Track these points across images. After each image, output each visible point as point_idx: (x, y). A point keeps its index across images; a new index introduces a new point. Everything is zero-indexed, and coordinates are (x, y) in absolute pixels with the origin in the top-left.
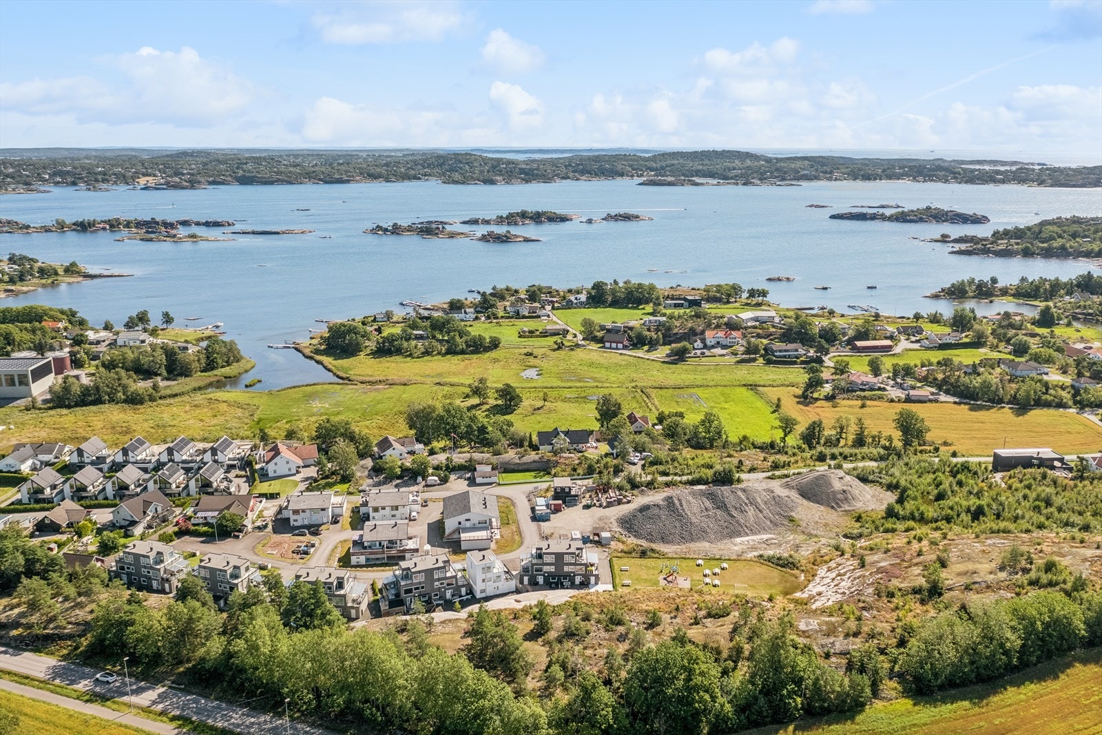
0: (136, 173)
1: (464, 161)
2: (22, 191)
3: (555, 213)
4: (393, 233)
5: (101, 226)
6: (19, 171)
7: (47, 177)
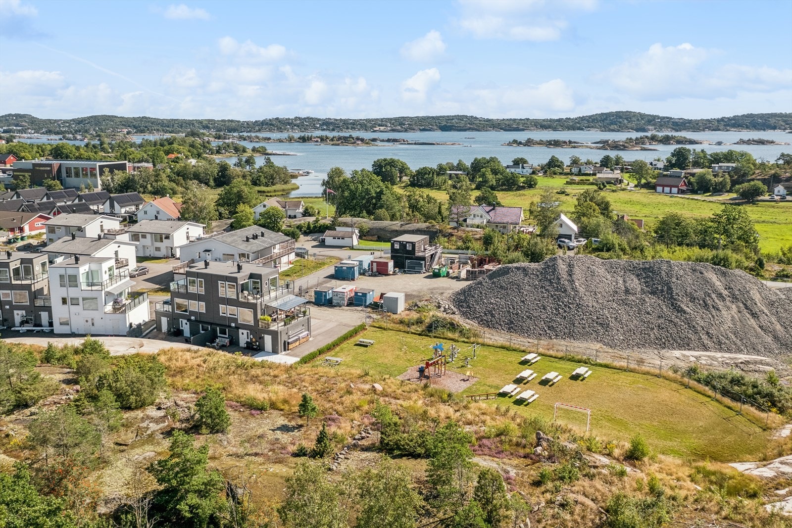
0: (375, 124)
1: (624, 117)
2: (297, 131)
3: (685, 138)
4: (525, 146)
5: (315, 139)
6: (303, 122)
7: (318, 126)
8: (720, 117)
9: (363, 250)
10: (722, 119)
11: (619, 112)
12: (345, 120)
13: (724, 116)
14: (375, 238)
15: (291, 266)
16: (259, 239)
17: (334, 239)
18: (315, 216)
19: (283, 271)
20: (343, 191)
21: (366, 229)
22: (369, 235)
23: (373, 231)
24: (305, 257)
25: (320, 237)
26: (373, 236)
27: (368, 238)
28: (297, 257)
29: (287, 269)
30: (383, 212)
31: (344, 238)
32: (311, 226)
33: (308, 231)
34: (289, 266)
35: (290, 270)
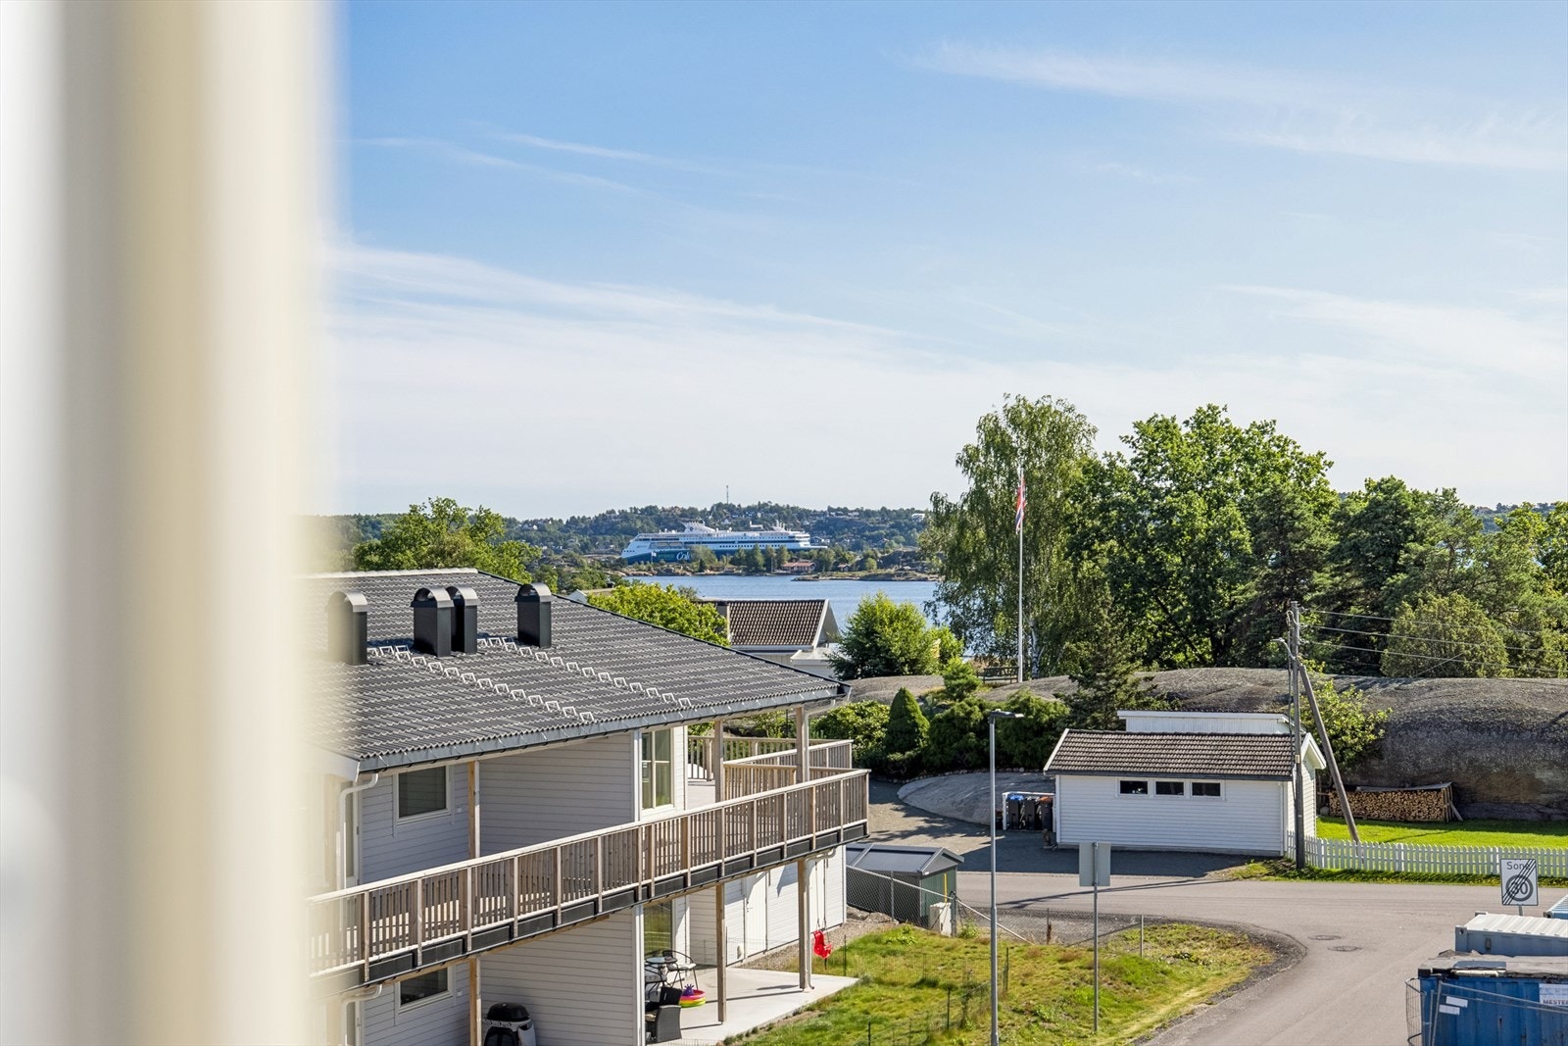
9: (1396, 876)
12: (899, 514)
14: (1438, 803)
15: (826, 985)
16: (489, 655)
17: (1134, 798)
18: (928, 673)
19: (755, 1031)
20: (1078, 548)
21: (1353, 728)
22: (1382, 777)
23: (1412, 747)
24: (932, 921)
25: (1006, 794)
26: (1410, 783)
27: (1370, 804)
28: (866, 914)
29: (794, 1015)
30: (1460, 611)
31: (1222, 782)
32: (920, 723)
33: (898, 756)
34: (802, 985)
35: (824, 1028)
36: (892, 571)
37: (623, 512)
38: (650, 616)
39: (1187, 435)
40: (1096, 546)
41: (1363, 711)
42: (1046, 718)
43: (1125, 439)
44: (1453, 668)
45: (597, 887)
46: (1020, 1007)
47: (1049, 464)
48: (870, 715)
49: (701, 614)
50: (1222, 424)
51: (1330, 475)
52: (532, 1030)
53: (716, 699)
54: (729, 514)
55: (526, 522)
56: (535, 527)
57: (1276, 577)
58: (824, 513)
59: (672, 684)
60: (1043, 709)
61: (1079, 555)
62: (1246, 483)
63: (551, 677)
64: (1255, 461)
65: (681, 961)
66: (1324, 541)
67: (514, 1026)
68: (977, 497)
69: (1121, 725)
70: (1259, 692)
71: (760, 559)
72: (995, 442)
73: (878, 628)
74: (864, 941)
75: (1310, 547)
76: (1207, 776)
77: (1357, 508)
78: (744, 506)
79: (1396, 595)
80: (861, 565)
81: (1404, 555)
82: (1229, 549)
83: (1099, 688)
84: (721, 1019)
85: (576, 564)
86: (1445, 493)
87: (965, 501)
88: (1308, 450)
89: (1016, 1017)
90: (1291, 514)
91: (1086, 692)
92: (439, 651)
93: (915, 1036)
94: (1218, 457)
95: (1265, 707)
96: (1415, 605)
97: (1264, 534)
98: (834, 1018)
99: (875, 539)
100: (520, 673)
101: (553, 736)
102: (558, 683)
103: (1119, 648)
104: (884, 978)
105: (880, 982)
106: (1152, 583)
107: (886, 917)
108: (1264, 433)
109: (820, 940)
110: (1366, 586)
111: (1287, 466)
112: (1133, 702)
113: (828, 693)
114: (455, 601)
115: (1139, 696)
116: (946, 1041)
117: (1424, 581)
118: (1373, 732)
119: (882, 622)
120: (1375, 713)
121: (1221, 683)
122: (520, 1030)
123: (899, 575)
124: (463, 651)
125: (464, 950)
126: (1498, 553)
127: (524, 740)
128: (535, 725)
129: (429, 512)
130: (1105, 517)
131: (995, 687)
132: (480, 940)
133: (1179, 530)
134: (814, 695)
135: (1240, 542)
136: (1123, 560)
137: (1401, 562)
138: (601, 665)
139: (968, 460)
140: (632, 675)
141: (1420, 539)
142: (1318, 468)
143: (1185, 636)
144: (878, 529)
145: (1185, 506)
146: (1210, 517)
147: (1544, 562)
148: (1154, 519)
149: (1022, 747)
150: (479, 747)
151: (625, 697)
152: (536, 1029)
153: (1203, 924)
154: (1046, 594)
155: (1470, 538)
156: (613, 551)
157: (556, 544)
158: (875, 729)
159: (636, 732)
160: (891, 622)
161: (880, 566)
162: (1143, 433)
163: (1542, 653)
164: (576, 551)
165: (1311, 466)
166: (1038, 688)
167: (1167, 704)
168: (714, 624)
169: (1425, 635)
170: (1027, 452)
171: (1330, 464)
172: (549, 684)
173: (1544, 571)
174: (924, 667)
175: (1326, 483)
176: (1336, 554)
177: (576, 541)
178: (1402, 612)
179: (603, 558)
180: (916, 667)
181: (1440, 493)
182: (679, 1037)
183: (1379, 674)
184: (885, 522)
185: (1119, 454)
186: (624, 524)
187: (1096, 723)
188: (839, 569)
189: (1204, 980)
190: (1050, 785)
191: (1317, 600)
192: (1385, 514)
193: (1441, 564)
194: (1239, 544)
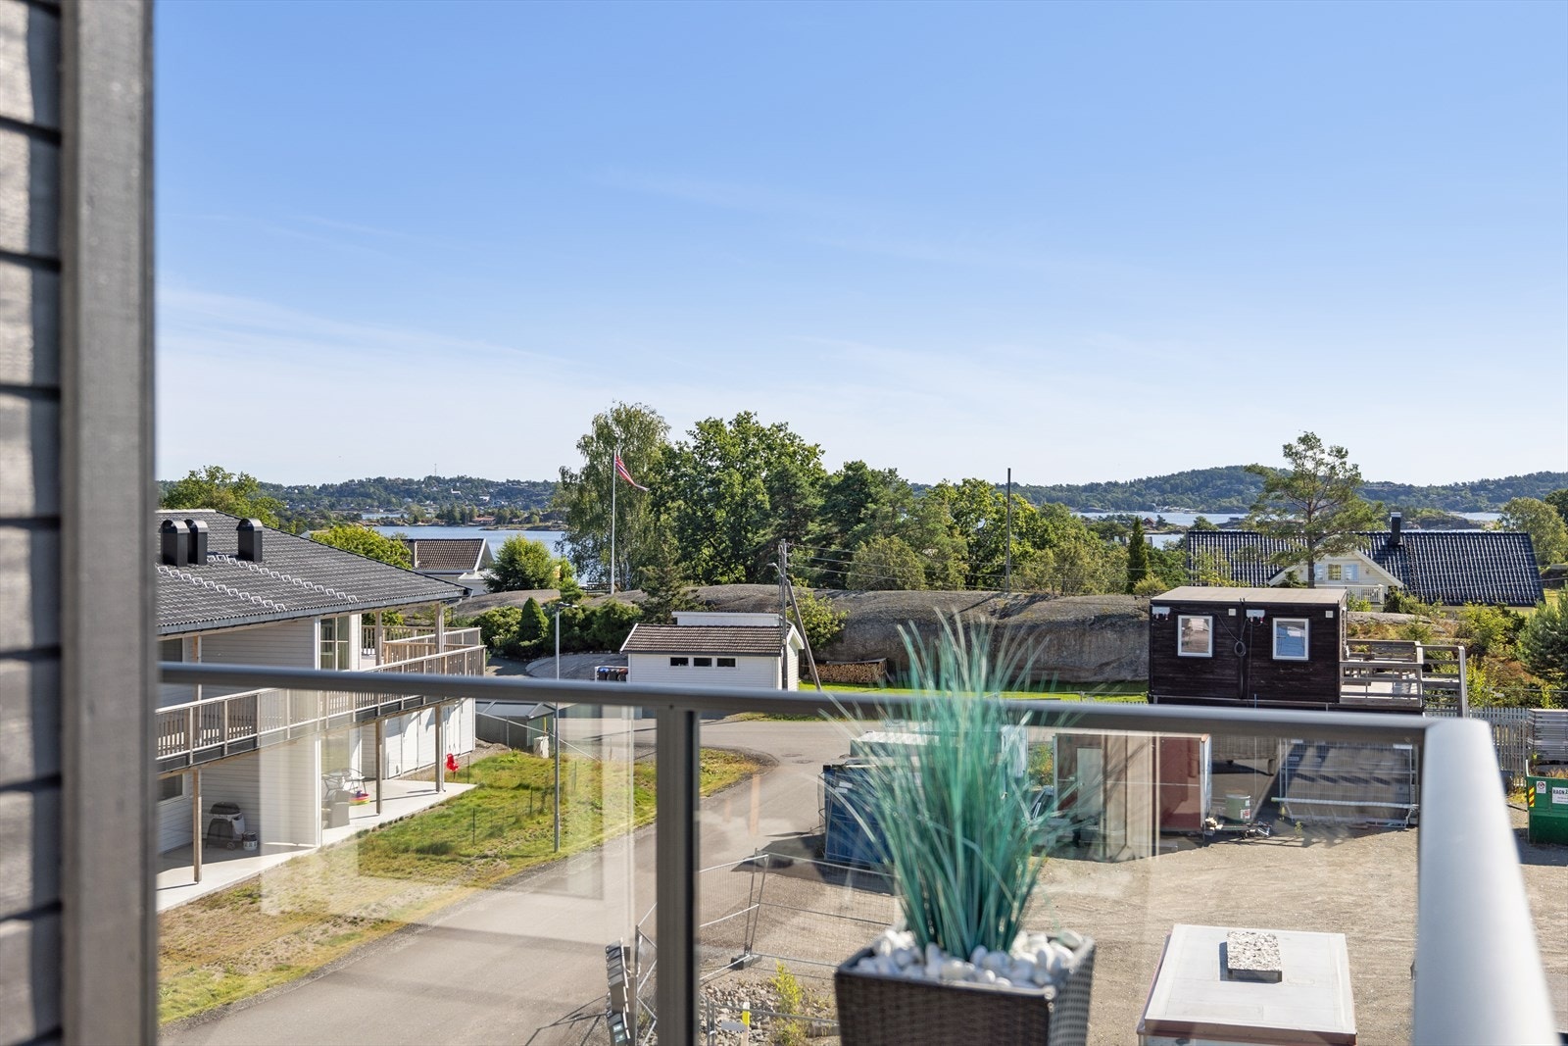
8: (1476, 480)
10: (1483, 485)
11: (1235, 468)
13: (1485, 477)
14: (878, 671)
15: (454, 789)
16: (216, 566)
17: (679, 668)
18: (551, 588)
19: (401, 819)
20: (658, 505)
21: (825, 623)
22: (843, 654)
23: (862, 635)
24: (535, 748)
25: (597, 668)
26: (861, 659)
27: (835, 672)
28: (490, 744)
29: (430, 808)
30: (896, 548)
31: (736, 658)
32: (542, 621)
33: (526, 643)
34: (438, 790)
35: (449, 816)
36: (550, 524)
37: (360, 481)
38: (356, 548)
39: (731, 431)
40: (669, 504)
41: (832, 612)
42: (626, 617)
43: (690, 433)
44: (890, 585)
45: (286, 721)
46: (582, 800)
47: (639, 449)
48: (509, 616)
49: (392, 546)
50: (754, 424)
51: (823, 459)
52: (242, 821)
53: (375, 597)
54: (436, 484)
55: (290, 487)
56: (296, 491)
57: (785, 525)
58: (503, 484)
59: (345, 586)
60: (625, 611)
61: (658, 510)
62: (768, 463)
63: (259, 581)
64: (775, 449)
65: (355, 775)
66: (815, 502)
67: (229, 818)
68: (591, 471)
69: (675, 621)
70: (768, 599)
71: (457, 515)
72: (604, 434)
73: (517, 558)
74: (485, 761)
75: (806, 505)
76: (726, 653)
77: (836, 481)
78: (447, 478)
79: (857, 537)
80: (528, 520)
81: (863, 511)
82: (756, 507)
83: (661, 597)
84: (378, 812)
85: (324, 517)
86: (890, 471)
87: (583, 473)
88: (809, 443)
89: (579, 806)
90: (795, 484)
91: (653, 600)
92: (178, 563)
93: (509, 819)
94: (750, 447)
95: (770, 610)
96: (867, 543)
97: (777, 497)
98: (456, 809)
99: (539, 502)
100: (236, 579)
101: (254, 619)
102: (263, 585)
103: (676, 572)
104: (494, 784)
105: (491, 787)
106: (707, 530)
107: (504, 746)
108: (780, 431)
109: (451, 760)
110: (840, 531)
111: (795, 452)
112: (683, 606)
113: (457, 594)
114: (191, 529)
115: (687, 602)
116: (529, 822)
117: (876, 528)
118: (837, 625)
119: (520, 553)
120: (839, 613)
121: (742, 595)
122: (234, 821)
123: (554, 527)
124: (196, 563)
125: (188, 763)
126: (922, 510)
127: (233, 622)
128: (242, 612)
129: (204, 476)
130: (676, 484)
131: (595, 597)
132: (199, 756)
133: (723, 494)
134: (446, 595)
135: (762, 502)
136: (687, 514)
137: (862, 516)
138: (296, 574)
139: (585, 446)
140: (318, 580)
141: (875, 501)
142: (815, 455)
143: (727, 565)
144: (541, 495)
145: (728, 478)
146: (744, 486)
147: (955, 517)
148: (708, 487)
149: (610, 636)
150: (200, 626)
151: (310, 595)
152: (245, 819)
153: (718, 749)
154: (636, 536)
155: (906, 501)
156: (353, 509)
157: (312, 503)
158: (512, 625)
159: (316, 618)
160: (526, 553)
161: (541, 521)
162: (701, 429)
163: (948, 575)
164: (325, 508)
165: (813, 452)
166: (624, 597)
167: (706, 608)
168: (401, 554)
169: (874, 562)
170: (625, 440)
171: (823, 452)
172: (256, 586)
173: (955, 523)
174: (548, 584)
175: (821, 464)
176: (823, 510)
177: (326, 501)
178: (859, 548)
179: (345, 513)
180: (543, 584)
181: (887, 471)
182: (348, 824)
183: (844, 588)
184: (546, 491)
185: (686, 443)
186: (362, 490)
187: (659, 620)
188: (512, 523)
189: (709, 783)
190: (625, 661)
191: (810, 541)
192: (853, 485)
193: (886, 517)
194: (762, 503)
